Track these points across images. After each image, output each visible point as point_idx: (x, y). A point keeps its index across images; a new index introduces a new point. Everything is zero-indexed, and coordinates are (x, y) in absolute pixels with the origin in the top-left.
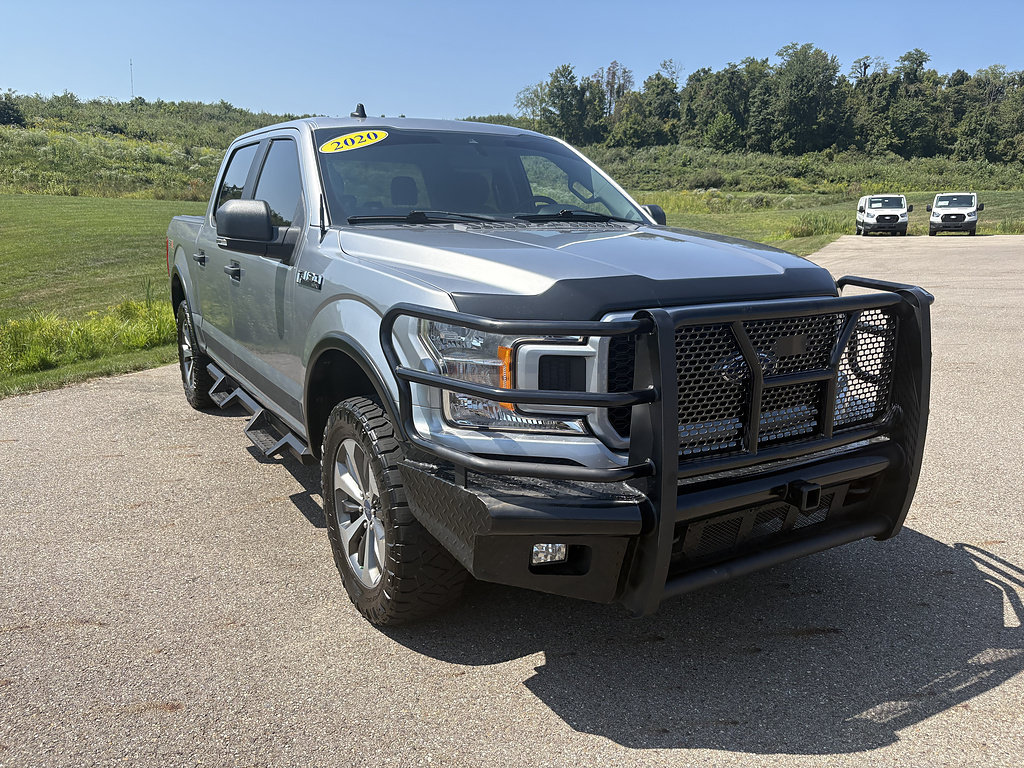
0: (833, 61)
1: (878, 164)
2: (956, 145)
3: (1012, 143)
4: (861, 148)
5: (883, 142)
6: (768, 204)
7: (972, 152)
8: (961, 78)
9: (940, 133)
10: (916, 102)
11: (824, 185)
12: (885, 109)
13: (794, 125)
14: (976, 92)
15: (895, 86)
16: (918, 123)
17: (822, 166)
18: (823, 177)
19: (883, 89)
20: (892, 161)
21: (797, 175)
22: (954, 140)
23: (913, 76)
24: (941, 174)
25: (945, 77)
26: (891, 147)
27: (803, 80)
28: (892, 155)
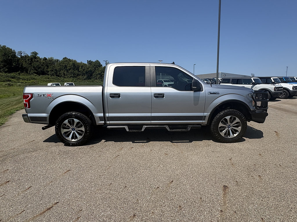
0: (14, 51)
1: (32, 76)
2: (49, 73)
3: (60, 73)
4: (27, 72)
5: (32, 71)
6: (12, 85)
7: (53, 75)
8: (45, 59)
9: (45, 70)
10: (38, 63)
11: (21, 81)
12: (31, 64)
13: (6, 65)
14: (50, 62)
15: (32, 59)
16: (39, 68)
17: (18, 76)
18: (20, 79)
19: (29, 59)
20: (36, 76)
21: (13, 78)
22: (48, 72)
23: (35, 58)
24: (49, 79)
25: (42, 58)
26: (34, 72)
27: (6, 54)
28: (35, 74)
